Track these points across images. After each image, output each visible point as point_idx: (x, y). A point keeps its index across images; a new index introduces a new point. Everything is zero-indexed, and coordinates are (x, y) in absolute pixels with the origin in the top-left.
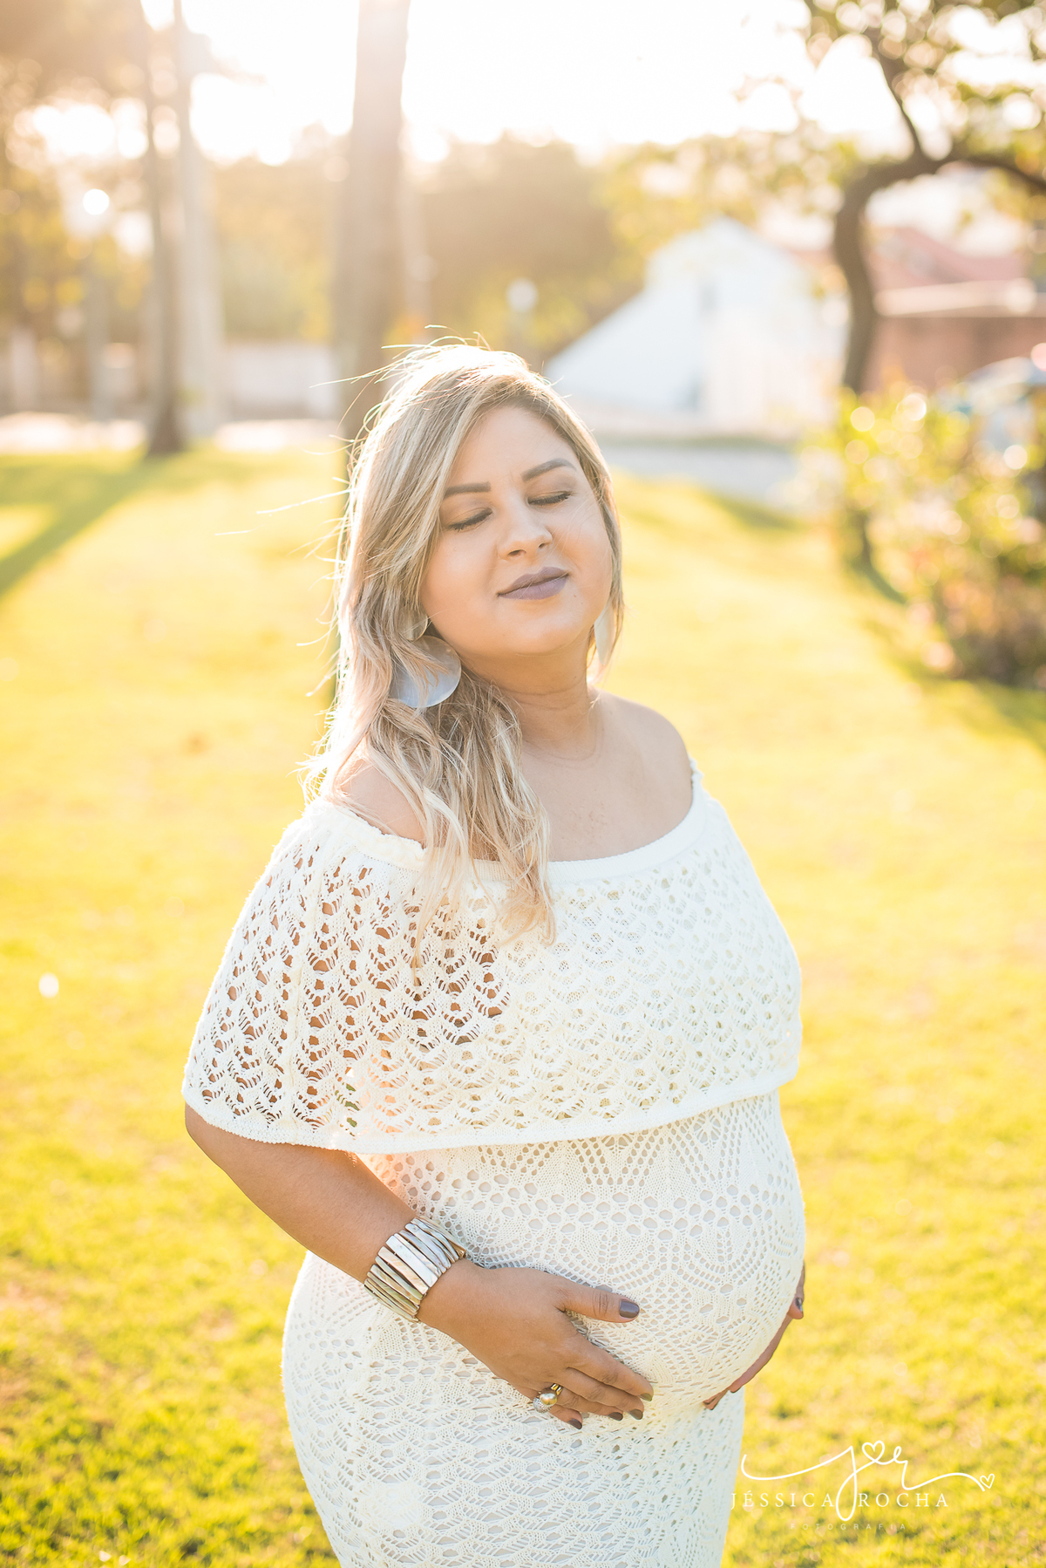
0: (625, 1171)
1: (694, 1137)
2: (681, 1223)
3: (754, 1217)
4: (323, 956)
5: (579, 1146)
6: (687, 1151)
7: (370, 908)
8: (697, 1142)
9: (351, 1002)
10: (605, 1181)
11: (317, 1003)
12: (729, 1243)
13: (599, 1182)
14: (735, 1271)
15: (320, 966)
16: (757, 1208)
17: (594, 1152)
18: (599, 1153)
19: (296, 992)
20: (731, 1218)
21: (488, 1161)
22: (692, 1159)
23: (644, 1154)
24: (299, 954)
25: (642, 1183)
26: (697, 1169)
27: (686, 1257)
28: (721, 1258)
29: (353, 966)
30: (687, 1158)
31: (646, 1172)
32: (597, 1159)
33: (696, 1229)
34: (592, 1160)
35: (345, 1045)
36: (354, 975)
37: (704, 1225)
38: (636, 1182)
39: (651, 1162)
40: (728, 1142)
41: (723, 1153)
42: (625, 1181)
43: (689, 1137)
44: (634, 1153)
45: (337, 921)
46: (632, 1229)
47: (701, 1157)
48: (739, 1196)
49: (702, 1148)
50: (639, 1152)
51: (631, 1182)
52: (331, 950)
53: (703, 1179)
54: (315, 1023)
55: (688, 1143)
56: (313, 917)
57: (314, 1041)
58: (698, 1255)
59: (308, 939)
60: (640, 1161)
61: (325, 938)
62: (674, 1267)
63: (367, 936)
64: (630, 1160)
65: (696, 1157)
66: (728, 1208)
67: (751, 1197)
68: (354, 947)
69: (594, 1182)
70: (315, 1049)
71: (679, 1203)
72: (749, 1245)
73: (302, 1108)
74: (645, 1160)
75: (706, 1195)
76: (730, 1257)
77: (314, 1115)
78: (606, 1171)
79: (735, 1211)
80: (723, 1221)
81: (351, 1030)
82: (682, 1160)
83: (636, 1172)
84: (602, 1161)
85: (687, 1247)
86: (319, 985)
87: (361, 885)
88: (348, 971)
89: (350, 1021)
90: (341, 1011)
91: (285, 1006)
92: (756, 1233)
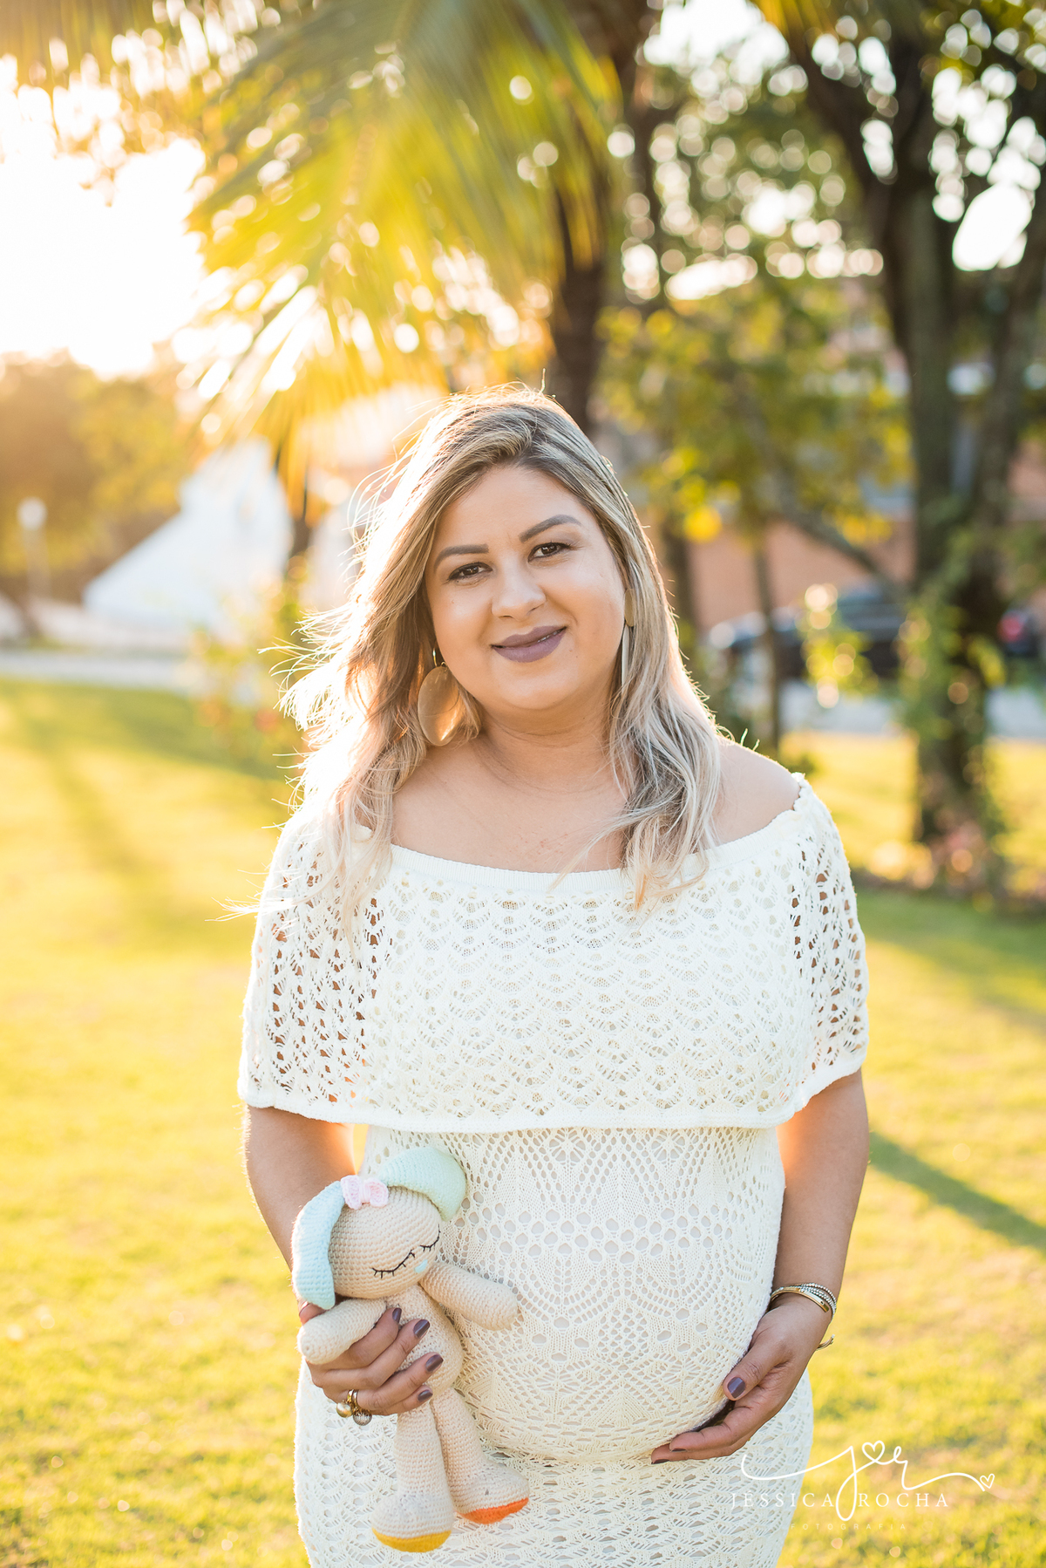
0: (482, 1170)
6: (540, 1166)
12: (568, 1273)
14: (571, 1305)
18: (460, 1147)
20: (575, 1247)
22: (544, 1175)
26: (548, 1186)
28: (557, 1288)
30: (538, 1172)
33: (535, 1249)
37: (544, 1247)
40: (591, 1168)
44: (488, 1154)
47: (554, 1175)
49: (557, 1165)
50: (492, 1155)
51: (487, 1184)
53: (553, 1198)
64: (485, 1161)
65: (548, 1173)
67: (606, 1231)
72: (593, 1281)
75: (552, 1215)
76: (568, 1288)
79: (581, 1240)
82: (534, 1174)
83: (490, 1175)
92: (604, 1272)
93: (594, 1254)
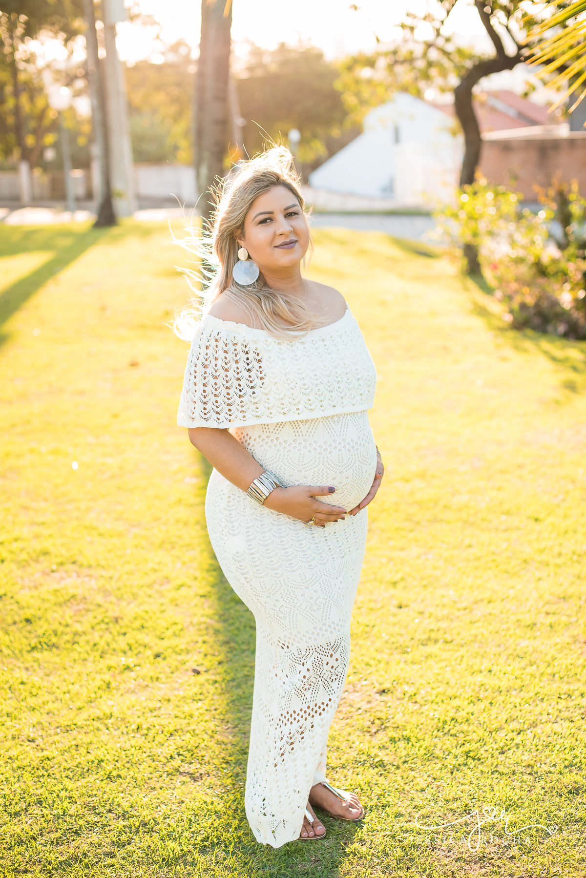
0: (307, 432)
1: (331, 422)
2: (325, 450)
3: (352, 450)
4: (206, 363)
5: (293, 423)
6: (328, 426)
7: (221, 345)
8: (332, 423)
9: (216, 377)
10: (301, 435)
11: (205, 379)
12: (342, 457)
13: (299, 435)
15: (205, 367)
16: (353, 447)
17: (297, 425)
18: (299, 426)
19: (198, 375)
20: (343, 449)
21: (265, 431)
22: (330, 429)
23: (314, 426)
24: (199, 363)
25: (313, 436)
26: (332, 432)
27: (327, 461)
28: (339, 462)
29: (216, 365)
30: (328, 428)
31: (314, 432)
32: (298, 428)
33: (331, 452)
34: (297, 428)
35: (215, 392)
36: (216, 368)
37: (334, 451)
38: (311, 436)
39: (316, 429)
40: (343, 424)
41: (341, 428)
42: (307, 435)
43: (329, 421)
44: (310, 425)
45: (211, 351)
46: (309, 451)
47: (333, 428)
48: (346, 442)
49: (333, 425)
50: (312, 425)
51: (309, 436)
52: (209, 361)
53: (334, 436)
54: (204, 385)
55: (328, 423)
56: (203, 351)
57: (204, 391)
58: (331, 461)
59: (202, 359)
60: (312, 429)
61: (207, 357)
62: (323, 464)
63: (221, 355)
64: (309, 428)
65: (331, 428)
66: (342, 446)
67: (351, 443)
68: (216, 359)
69: (297, 435)
70: (205, 394)
71: (325, 443)
72: (349, 459)
73: (202, 415)
74: (314, 428)
75: (334, 441)
76: (343, 462)
77: (206, 417)
78: (301, 432)
79: (344, 447)
80: (340, 450)
81: (216, 387)
82: (327, 429)
83: (311, 432)
84: (300, 428)
85: (327, 458)
86: (205, 373)
87: (218, 337)
88: (214, 367)
89: (216, 384)
90: (213, 381)
91: (196, 380)
92: (352, 455)
93: (349, 450)
